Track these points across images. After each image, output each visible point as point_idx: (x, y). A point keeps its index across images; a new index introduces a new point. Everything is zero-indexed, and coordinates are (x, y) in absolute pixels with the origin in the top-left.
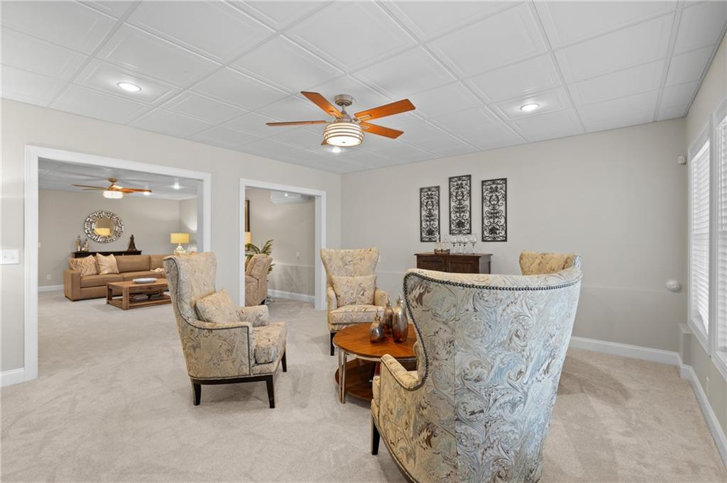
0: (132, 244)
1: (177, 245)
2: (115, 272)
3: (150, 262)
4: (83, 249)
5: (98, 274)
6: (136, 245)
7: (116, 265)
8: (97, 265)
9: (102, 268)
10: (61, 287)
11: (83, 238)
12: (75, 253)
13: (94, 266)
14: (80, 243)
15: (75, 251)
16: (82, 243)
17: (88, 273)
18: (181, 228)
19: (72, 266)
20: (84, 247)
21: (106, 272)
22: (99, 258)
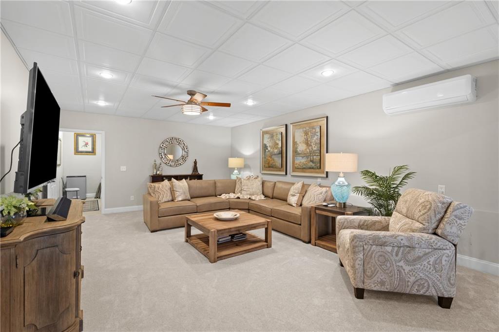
0: (195, 168)
1: (233, 169)
2: (187, 198)
3: (216, 187)
4: (158, 173)
5: (173, 200)
6: (198, 169)
7: (188, 190)
8: (172, 190)
9: (177, 194)
10: (141, 207)
11: (158, 162)
12: (152, 176)
13: (169, 191)
14: (156, 167)
15: (152, 175)
16: (158, 166)
17: (165, 199)
18: (235, 154)
19: (150, 191)
20: (158, 170)
21: (180, 199)
22: (174, 184)
